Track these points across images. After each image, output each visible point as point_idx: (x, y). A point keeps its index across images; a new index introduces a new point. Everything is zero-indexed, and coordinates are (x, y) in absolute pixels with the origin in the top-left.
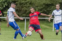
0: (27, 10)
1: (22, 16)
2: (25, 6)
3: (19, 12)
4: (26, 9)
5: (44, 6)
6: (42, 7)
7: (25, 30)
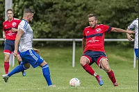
0: (77, 22)
2: (73, 13)
4: (75, 20)
5: (114, 13)
6: (109, 16)
7: (73, 66)
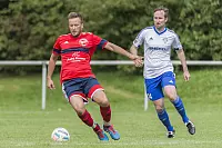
1: (31, 56)
3: (19, 42)
